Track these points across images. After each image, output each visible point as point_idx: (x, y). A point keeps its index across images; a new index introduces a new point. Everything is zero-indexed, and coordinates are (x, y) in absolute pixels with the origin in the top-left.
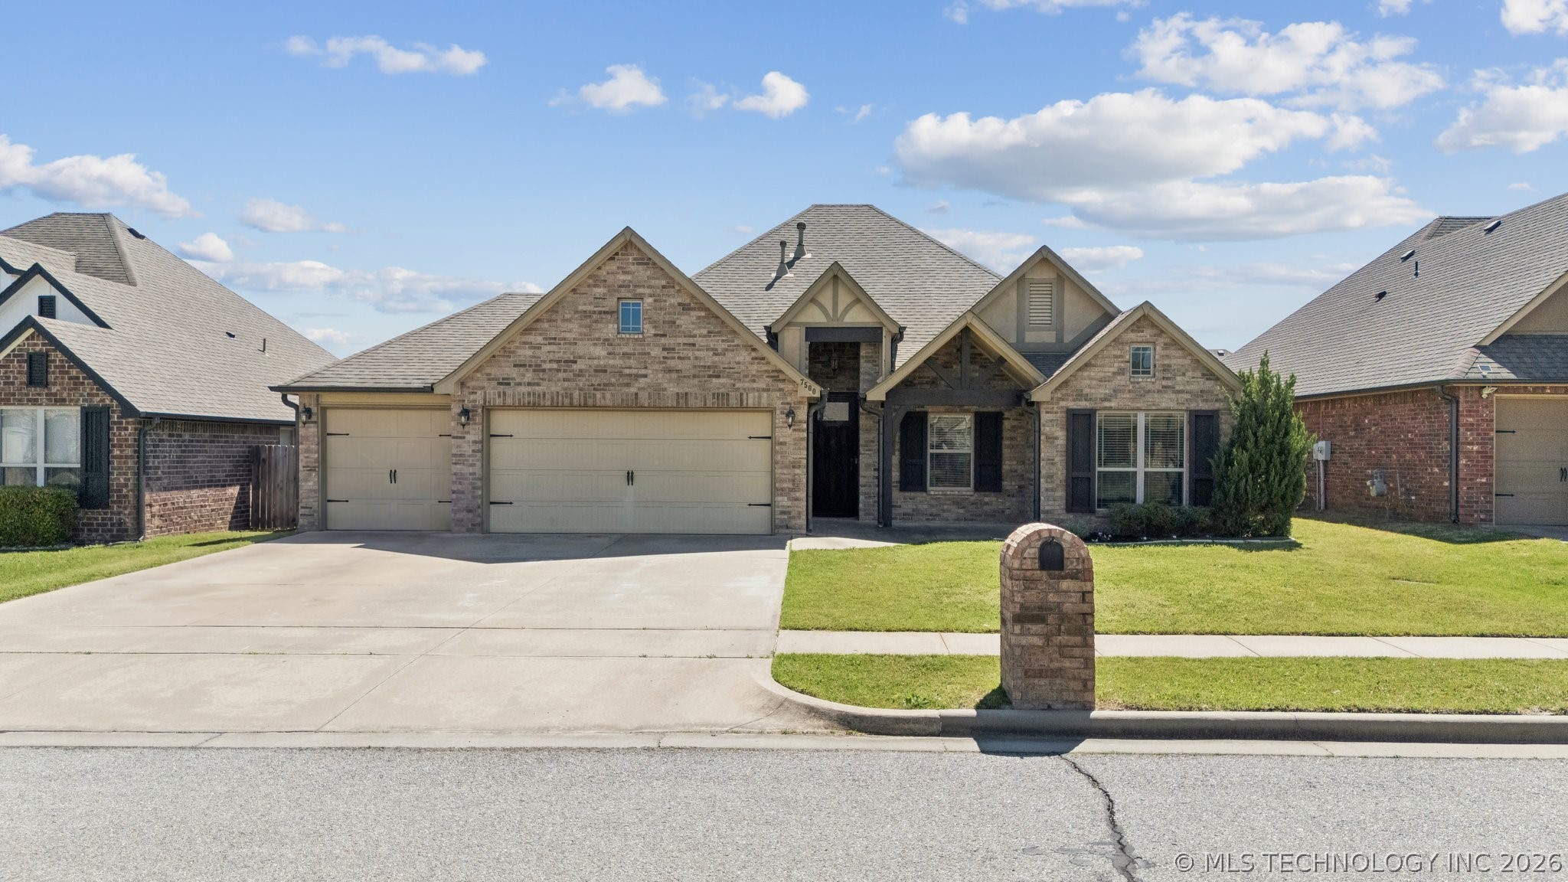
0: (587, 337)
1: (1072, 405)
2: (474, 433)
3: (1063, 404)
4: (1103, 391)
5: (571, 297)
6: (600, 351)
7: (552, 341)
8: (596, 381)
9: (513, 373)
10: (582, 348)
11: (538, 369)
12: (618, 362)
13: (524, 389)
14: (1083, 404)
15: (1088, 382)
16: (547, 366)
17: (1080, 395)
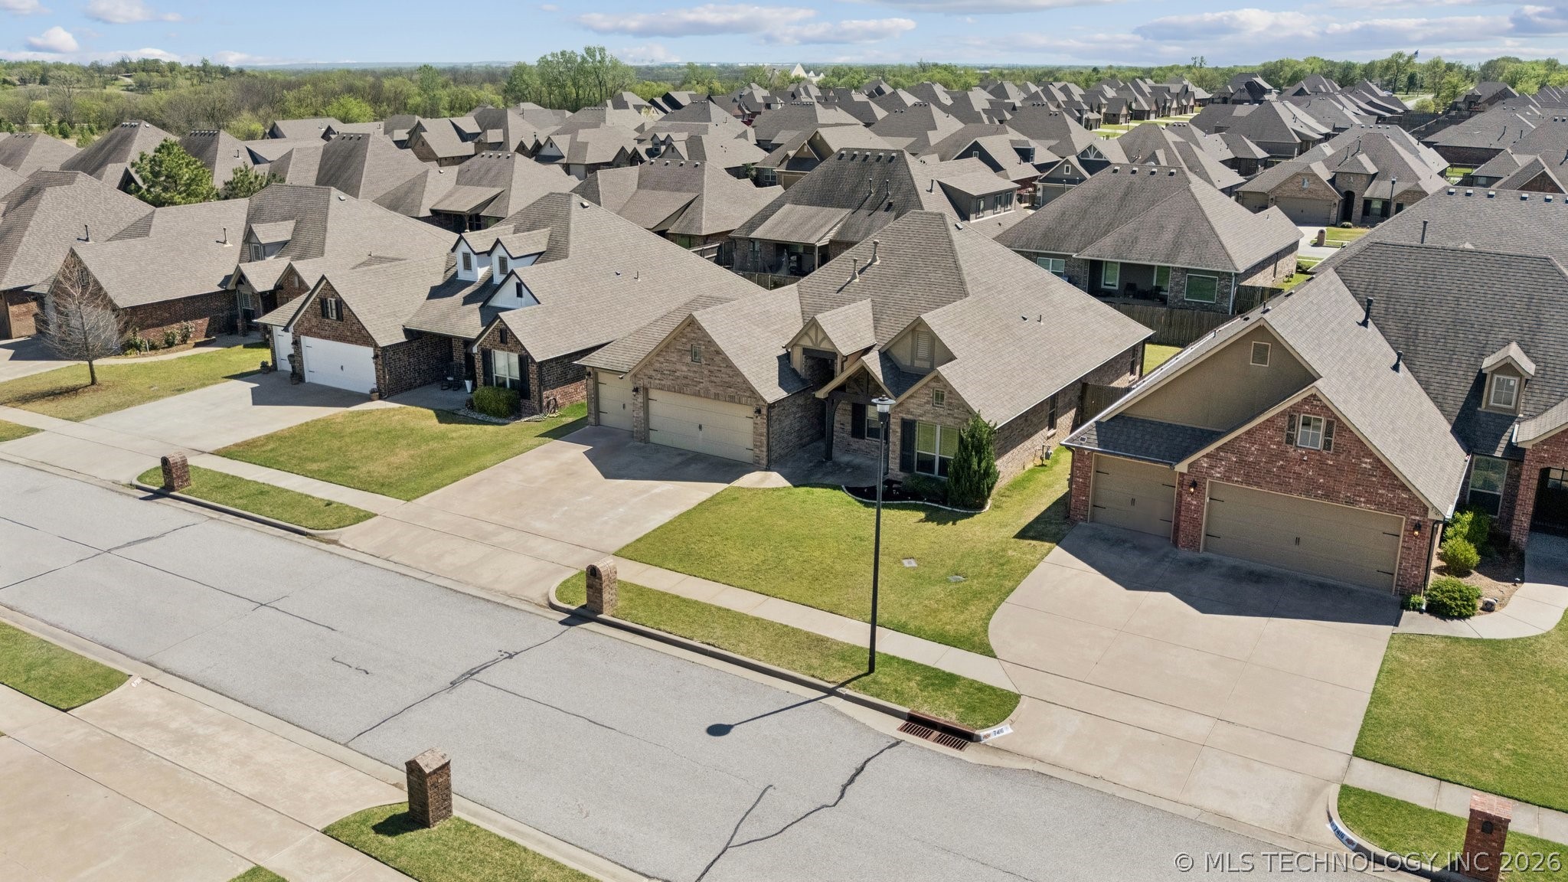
0: (680, 361)
1: (905, 416)
2: (640, 399)
3: (901, 415)
4: (919, 411)
5: (674, 342)
6: (685, 368)
7: (667, 361)
8: (684, 382)
9: (654, 374)
10: (678, 366)
11: (662, 374)
12: (692, 374)
13: (657, 382)
14: (910, 417)
15: (912, 405)
16: (666, 372)
17: (909, 412)
